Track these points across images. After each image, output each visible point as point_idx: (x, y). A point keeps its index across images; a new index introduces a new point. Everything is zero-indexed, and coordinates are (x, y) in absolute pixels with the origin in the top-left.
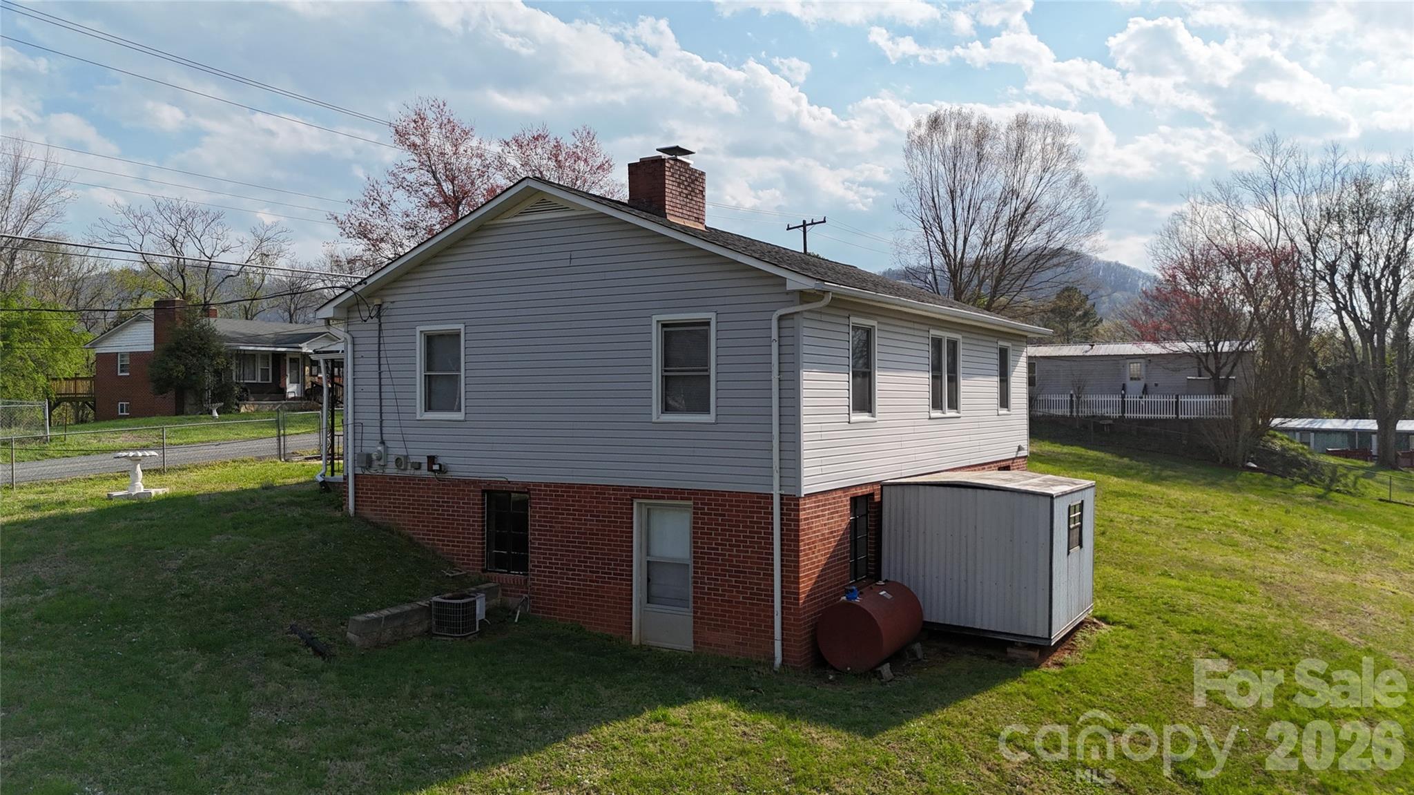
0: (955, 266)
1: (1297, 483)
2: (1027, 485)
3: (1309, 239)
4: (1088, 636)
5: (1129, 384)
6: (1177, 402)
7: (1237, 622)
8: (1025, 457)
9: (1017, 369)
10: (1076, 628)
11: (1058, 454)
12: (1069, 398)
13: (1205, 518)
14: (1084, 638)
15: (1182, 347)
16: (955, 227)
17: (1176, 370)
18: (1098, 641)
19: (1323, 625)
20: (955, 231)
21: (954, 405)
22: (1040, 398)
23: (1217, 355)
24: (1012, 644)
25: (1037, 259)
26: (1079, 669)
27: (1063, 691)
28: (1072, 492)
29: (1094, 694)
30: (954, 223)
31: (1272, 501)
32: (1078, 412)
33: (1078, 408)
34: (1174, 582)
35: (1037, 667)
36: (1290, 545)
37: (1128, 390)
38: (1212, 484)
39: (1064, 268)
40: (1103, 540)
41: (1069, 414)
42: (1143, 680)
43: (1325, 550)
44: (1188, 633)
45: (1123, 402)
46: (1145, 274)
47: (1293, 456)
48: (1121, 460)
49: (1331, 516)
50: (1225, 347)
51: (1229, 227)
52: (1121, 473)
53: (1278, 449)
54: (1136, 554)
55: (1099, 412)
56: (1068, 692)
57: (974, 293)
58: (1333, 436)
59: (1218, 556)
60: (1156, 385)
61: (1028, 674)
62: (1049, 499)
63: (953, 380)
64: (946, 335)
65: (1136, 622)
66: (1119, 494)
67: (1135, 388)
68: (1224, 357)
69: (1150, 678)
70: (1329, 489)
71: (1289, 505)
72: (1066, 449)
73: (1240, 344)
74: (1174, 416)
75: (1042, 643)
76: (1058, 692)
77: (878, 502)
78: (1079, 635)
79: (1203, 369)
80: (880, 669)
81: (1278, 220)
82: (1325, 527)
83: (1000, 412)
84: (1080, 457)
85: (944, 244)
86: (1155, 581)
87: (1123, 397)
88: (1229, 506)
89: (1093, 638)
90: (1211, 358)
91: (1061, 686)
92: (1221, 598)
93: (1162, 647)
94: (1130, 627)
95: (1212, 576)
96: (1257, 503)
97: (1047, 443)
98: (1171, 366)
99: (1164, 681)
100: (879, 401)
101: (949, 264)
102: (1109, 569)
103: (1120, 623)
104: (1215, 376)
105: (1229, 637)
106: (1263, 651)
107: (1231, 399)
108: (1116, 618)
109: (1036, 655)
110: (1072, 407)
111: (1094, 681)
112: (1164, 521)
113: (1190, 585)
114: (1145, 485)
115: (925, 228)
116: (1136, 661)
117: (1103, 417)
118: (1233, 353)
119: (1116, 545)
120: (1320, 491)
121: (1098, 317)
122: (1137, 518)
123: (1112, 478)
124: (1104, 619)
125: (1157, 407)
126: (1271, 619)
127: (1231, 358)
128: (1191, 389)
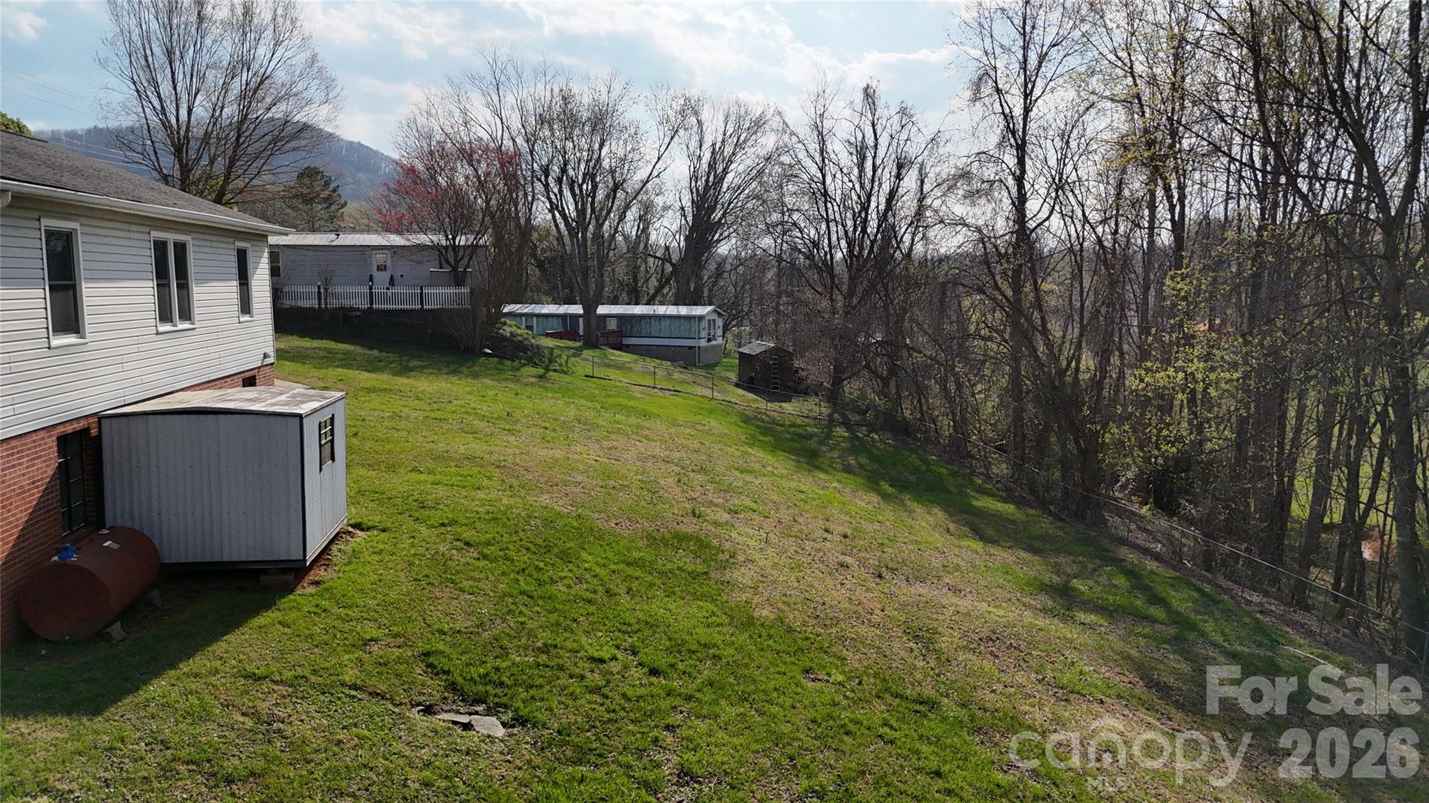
0: (179, 140)
1: (524, 365)
2: (274, 404)
3: (527, 142)
4: (343, 547)
5: (377, 275)
6: (421, 293)
7: (477, 509)
8: (272, 364)
9: (258, 271)
10: (332, 542)
11: (307, 349)
12: (316, 290)
13: (450, 407)
14: (340, 550)
15: (423, 239)
16: (176, 94)
17: (420, 262)
18: (354, 551)
19: (545, 499)
20: (177, 100)
21: (186, 315)
22: (286, 289)
23: (455, 248)
24: (265, 571)
25: (275, 141)
26: (335, 585)
27: (319, 611)
28: (322, 408)
29: (350, 607)
30: (175, 89)
31: (504, 384)
32: (326, 304)
33: (326, 299)
34: (423, 477)
35: (292, 591)
36: (519, 427)
37: (375, 280)
38: (455, 372)
39: (304, 153)
40: (354, 441)
41: (317, 306)
42: (396, 582)
43: (546, 428)
44: (436, 527)
45: (371, 293)
46: (387, 157)
47: (520, 341)
48: (371, 352)
49: (550, 395)
50: (462, 240)
51: (461, 122)
52: (371, 366)
53: (508, 335)
54: (389, 452)
55: (347, 303)
56: (325, 610)
57: (204, 171)
58: (550, 319)
59: (463, 446)
60: (402, 276)
61: (283, 600)
62: (297, 420)
63: (184, 286)
64: (171, 237)
65: (389, 525)
66: (369, 390)
67: (382, 278)
68: (461, 250)
69: (403, 579)
70: (547, 369)
71: (517, 387)
72: (316, 343)
73: (475, 239)
74: (420, 307)
75: (296, 565)
76: (315, 613)
77: (96, 436)
78: (334, 548)
79: (443, 262)
80: (107, 630)
81: (501, 119)
82: (546, 405)
83: (242, 319)
84: (329, 351)
85: (164, 113)
86: (405, 478)
87: (371, 288)
88: (470, 393)
89: (348, 549)
90: (450, 250)
91: (317, 606)
92: (464, 487)
93: (413, 546)
94: (384, 530)
95: (456, 466)
96: (491, 388)
97: (295, 337)
98: (414, 258)
99: (416, 580)
100: (88, 318)
101: (170, 136)
102: (362, 472)
103: (373, 528)
104: (455, 269)
105: (470, 525)
106: (497, 533)
107: (469, 290)
108: (370, 524)
109: (290, 578)
110: (320, 299)
111: (350, 594)
112: (413, 415)
113: (438, 477)
114: (395, 378)
115: (138, 91)
116: (390, 565)
117: (352, 309)
118: (469, 246)
119: (369, 444)
120: (541, 371)
121: (343, 200)
122: (388, 414)
123: (363, 373)
124: (358, 526)
125: (402, 298)
126: (505, 501)
127: (468, 251)
128: (434, 281)
